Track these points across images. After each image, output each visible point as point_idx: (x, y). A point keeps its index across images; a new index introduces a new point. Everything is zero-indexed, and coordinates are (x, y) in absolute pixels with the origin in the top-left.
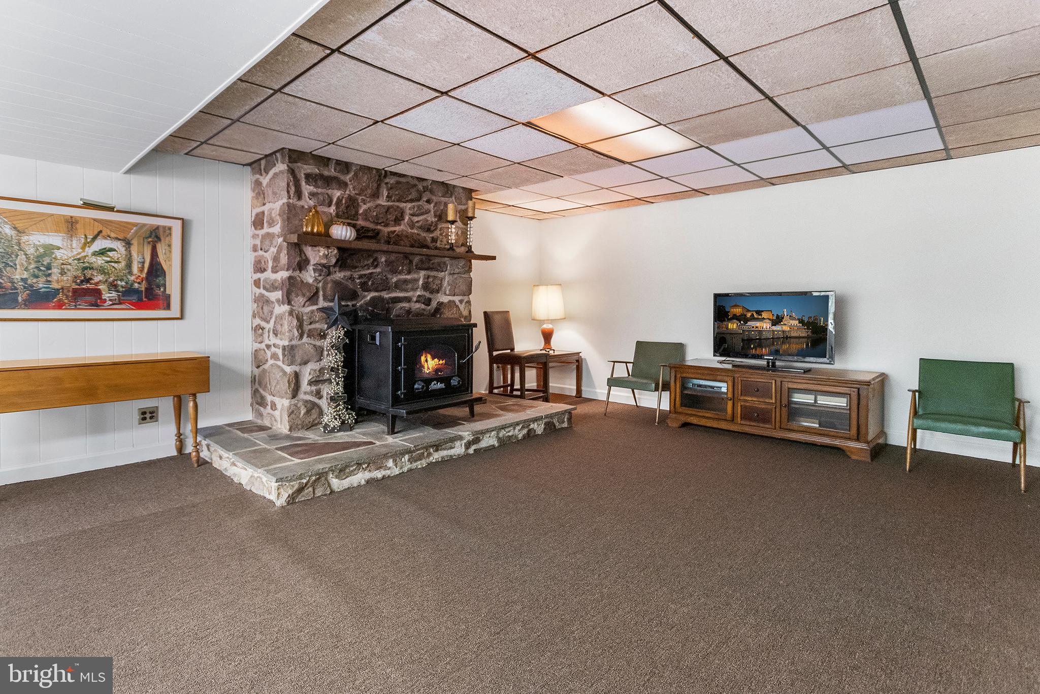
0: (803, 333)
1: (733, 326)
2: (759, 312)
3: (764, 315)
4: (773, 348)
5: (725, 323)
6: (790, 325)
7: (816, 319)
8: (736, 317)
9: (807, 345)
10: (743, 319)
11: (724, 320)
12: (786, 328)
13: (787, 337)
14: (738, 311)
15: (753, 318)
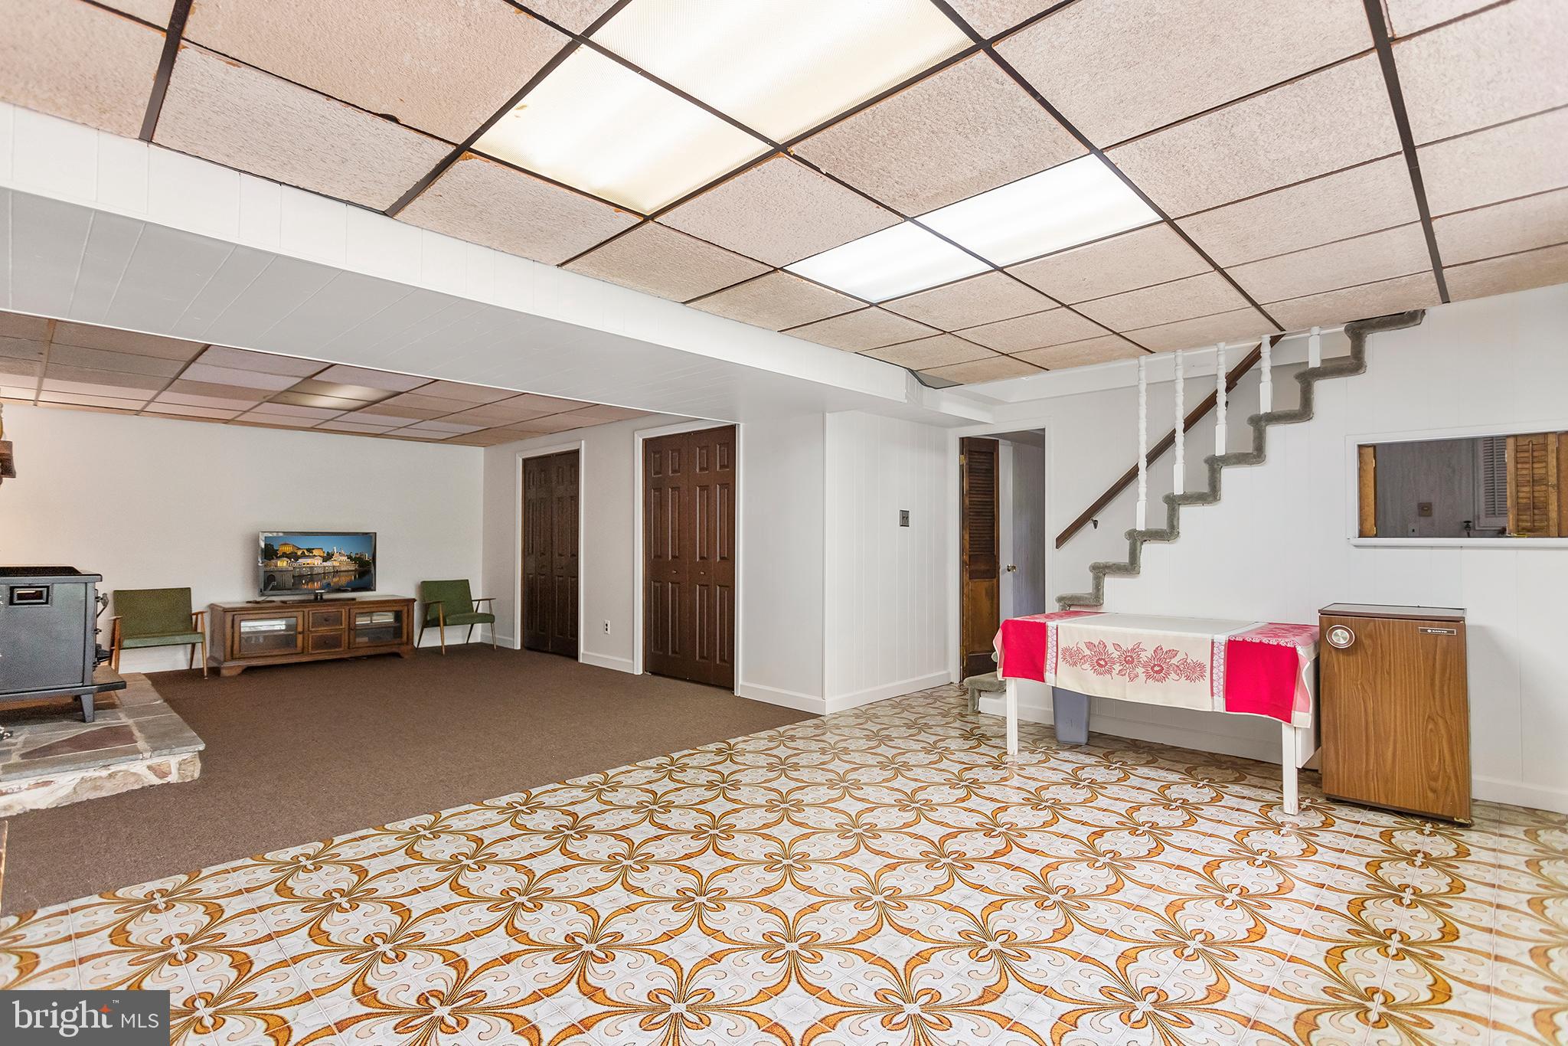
0: (352, 568)
1: (282, 564)
2: (310, 550)
3: (315, 552)
4: (325, 581)
5: (274, 561)
6: (340, 561)
7: (362, 555)
8: (285, 555)
9: (355, 577)
10: (293, 556)
11: (273, 559)
12: (336, 564)
13: (337, 572)
14: (288, 549)
15: (303, 556)
